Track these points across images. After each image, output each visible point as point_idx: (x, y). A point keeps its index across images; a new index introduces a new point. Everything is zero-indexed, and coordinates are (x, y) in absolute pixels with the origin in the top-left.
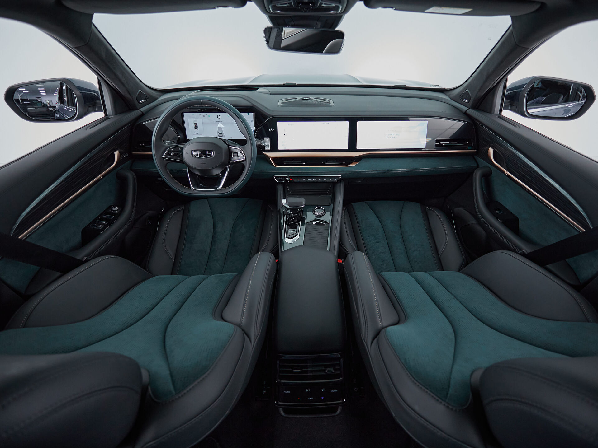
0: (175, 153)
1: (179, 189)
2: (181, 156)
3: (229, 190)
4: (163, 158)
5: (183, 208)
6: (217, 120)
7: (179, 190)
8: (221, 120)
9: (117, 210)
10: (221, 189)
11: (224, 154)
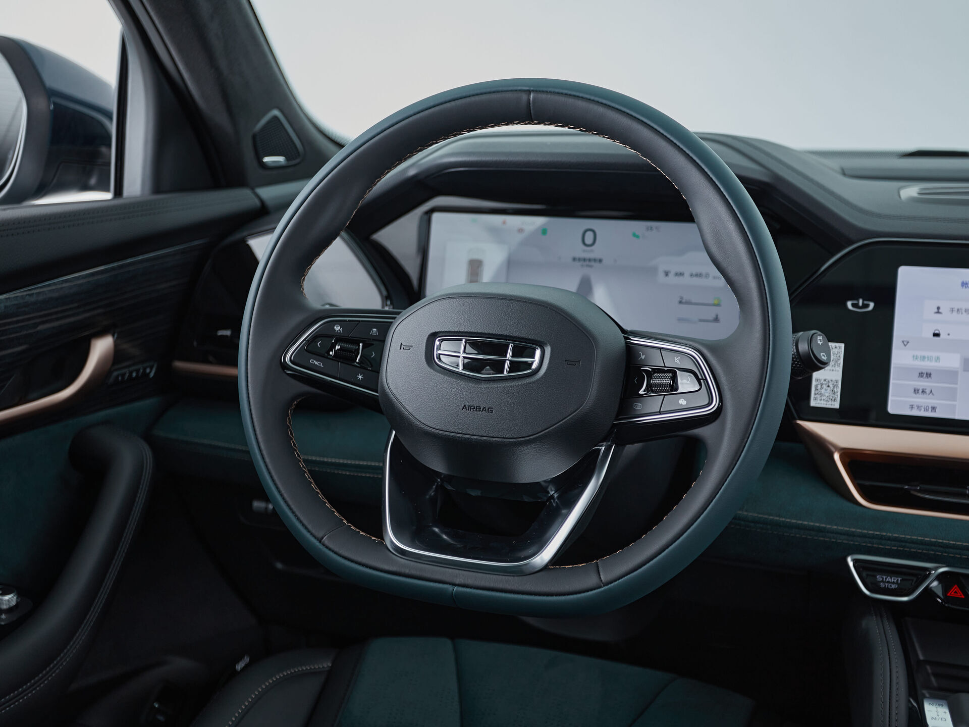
0: (346, 345)
1: (320, 535)
2: (373, 366)
3: (591, 580)
4: (284, 366)
5: (327, 664)
6: (580, 251)
7: (320, 541)
8: (597, 252)
9: (10, 610)
10: (546, 568)
11: (597, 369)
